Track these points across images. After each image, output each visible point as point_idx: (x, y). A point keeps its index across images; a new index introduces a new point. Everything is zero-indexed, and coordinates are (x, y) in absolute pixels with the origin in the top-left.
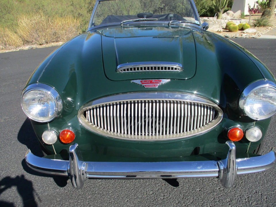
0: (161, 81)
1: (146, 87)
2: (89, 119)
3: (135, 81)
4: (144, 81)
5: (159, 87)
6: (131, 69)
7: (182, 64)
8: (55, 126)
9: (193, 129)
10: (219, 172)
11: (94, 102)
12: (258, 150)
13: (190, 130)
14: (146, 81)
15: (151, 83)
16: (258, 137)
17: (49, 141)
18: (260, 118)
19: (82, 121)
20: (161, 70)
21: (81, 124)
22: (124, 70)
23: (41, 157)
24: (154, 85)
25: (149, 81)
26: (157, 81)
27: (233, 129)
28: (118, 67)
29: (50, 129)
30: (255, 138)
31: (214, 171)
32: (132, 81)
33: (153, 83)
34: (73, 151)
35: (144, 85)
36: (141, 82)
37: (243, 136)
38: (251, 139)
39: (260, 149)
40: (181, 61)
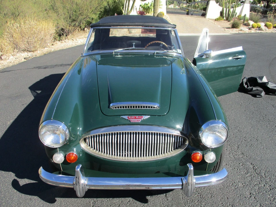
0: (143, 117)
1: (131, 122)
2: (88, 144)
3: (123, 117)
4: (130, 117)
5: (142, 121)
6: (121, 107)
7: (159, 104)
8: (63, 150)
9: (167, 152)
10: (182, 185)
11: (92, 132)
12: (218, 169)
13: (164, 153)
14: (132, 117)
15: (135, 118)
16: (212, 160)
17: (59, 161)
18: (214, 146)
19: (83, 145)
20: (143, 108)
21: (82, 148)
22: (116, 108)
23: (52, 173)
24: (138, 120)
25: (134, 117)
26: (140, 117)
27: (195, 154)
28: (111, 105)
29: (59, 152)
30: (210, 160)
31: (179, 185)
32: (121, 116)
33: (137, 119)
34: (79, 170)
35: (130, 120)
36: (128, 117)
37: (202, 158)
38: (208, 161)
39: (220, 167)
40: (158, 102)
